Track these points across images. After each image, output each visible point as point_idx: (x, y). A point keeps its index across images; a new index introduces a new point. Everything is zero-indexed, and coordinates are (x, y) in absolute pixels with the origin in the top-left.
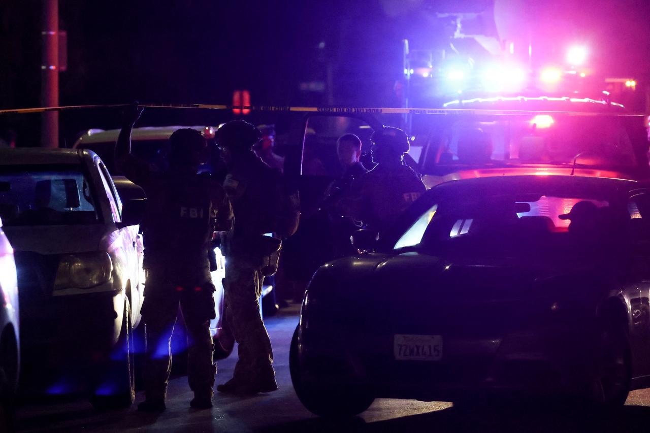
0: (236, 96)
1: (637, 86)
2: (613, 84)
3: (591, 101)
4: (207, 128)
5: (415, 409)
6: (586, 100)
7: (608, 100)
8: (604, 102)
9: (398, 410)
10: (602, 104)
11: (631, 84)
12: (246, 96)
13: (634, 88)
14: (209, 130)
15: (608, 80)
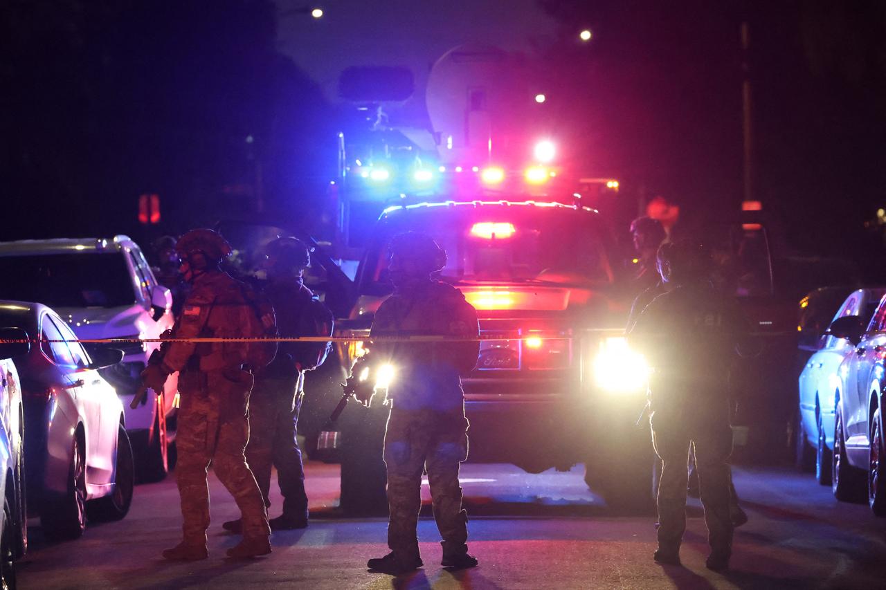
0: (143, 202)
1: (620, 187)
2: (588, 184)
3: (561, 205)
4: (99, 241)
5: (346, 578)
6: (554, 204)
7: (579, 205)
8: (575, 207)
9: (325, 580)
10: (573, 209)
11: (613, 184)
12: (155, 201)
13: (617, 189)
14: (102, 242)
15: (583, 180)
